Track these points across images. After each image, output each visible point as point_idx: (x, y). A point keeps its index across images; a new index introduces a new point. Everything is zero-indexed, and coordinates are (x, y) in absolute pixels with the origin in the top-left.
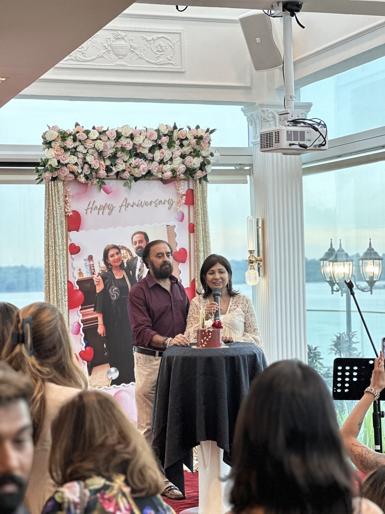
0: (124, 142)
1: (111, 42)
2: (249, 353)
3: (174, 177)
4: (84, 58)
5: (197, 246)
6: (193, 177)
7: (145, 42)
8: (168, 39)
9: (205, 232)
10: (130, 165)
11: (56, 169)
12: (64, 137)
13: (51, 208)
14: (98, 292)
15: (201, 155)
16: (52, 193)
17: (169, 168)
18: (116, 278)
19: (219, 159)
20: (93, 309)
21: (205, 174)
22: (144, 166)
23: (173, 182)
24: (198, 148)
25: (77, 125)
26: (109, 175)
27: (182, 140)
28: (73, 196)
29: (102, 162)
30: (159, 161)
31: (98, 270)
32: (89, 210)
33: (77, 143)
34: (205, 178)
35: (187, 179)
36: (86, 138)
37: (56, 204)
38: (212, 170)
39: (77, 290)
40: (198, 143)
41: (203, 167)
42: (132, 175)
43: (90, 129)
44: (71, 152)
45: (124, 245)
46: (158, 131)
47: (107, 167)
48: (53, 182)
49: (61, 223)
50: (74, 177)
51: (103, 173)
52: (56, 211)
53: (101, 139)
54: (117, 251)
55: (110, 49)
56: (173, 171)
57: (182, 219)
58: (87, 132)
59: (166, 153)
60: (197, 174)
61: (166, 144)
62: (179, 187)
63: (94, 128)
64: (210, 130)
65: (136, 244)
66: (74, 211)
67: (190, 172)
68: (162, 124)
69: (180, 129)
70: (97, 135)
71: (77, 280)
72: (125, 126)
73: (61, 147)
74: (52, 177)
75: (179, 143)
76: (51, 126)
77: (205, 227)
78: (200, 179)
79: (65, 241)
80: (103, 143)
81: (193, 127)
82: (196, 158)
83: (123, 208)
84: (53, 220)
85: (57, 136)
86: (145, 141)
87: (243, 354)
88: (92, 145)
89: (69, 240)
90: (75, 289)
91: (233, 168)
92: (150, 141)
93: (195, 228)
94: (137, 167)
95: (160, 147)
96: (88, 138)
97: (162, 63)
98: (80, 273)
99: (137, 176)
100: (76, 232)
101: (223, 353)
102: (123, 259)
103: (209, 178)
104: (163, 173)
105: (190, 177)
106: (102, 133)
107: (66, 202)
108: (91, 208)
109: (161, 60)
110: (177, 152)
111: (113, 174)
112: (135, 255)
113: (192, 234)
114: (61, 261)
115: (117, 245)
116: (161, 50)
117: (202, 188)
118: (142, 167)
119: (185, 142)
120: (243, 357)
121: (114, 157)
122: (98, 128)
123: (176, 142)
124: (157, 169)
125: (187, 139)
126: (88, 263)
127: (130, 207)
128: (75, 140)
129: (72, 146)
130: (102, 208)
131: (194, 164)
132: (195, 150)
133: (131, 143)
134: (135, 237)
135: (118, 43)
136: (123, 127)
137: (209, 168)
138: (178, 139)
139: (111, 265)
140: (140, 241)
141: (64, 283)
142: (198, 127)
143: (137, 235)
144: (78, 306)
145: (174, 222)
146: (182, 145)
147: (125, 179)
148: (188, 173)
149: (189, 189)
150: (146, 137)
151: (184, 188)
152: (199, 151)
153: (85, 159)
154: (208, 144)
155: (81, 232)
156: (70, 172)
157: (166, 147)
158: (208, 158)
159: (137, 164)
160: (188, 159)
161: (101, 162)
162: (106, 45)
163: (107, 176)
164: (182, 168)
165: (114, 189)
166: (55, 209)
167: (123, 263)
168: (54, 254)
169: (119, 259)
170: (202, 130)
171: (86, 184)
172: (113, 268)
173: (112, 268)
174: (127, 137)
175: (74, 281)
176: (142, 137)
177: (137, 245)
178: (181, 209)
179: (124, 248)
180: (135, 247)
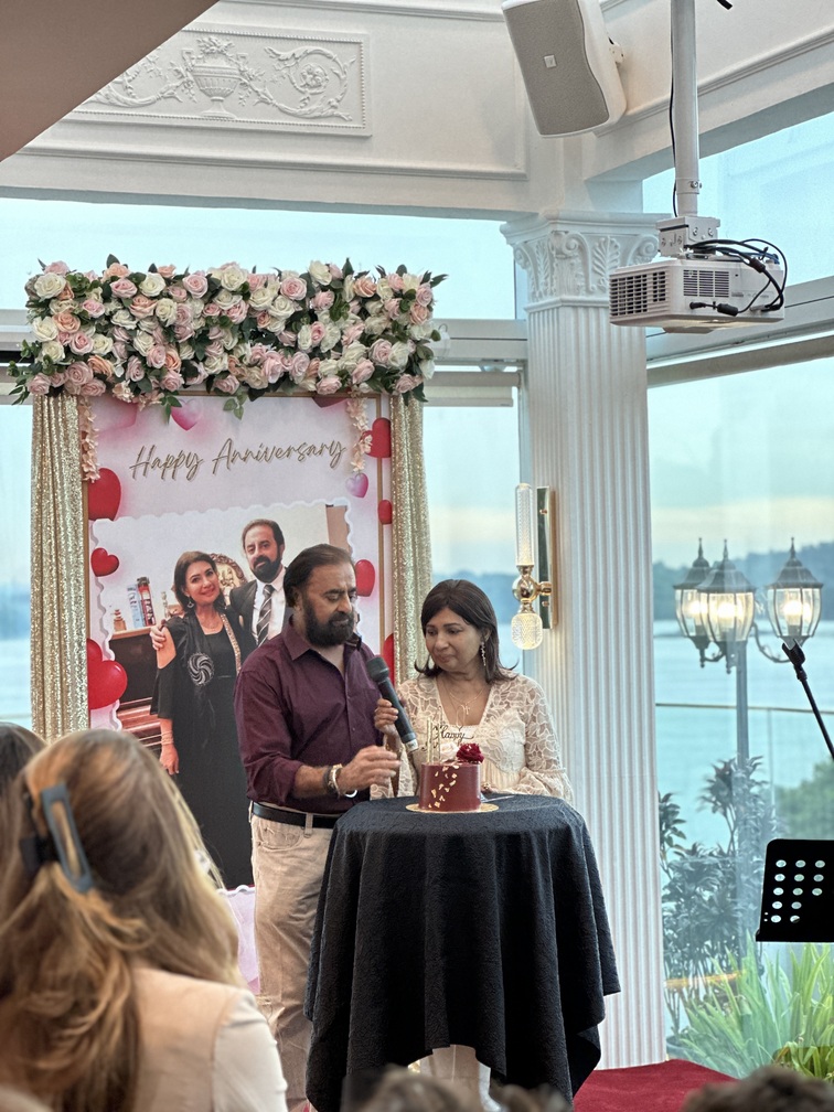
0: (225, 303)
1: (194, 62)
2: (553, 825)
3: (346, 391)
4: (129, 99)
5: (400, 555)
6: (390, 391)
7: (275, 63)
8: (330, 58)
9: (419, 522)
10: (241, 359)
11: (61, 368)
12: (82, 290)
13: (48, 461)
14: (160, 666)
15: (410, 337)
16: (50, 427)
17: (334, 367)
18: (206, 633)
19: (449, 346)
20: (149, 708)
21: (418, 381)
22: (274, 362)
23: (342, 403)
24: (402, 319)
25: (112, 260)
26: (189, 383)
27: (366, 300)
28: (102, 434)
29: (174, 353)
30: (310, 351)
31: (160, 615)
32: (141, 469)
33: (113, 306)
34: (418, 392)
35: (376, 396)
36: (135, 292)
37: (59, 453)
38: (436, 373)
39: (109, 662)
40: (403, 309)
41: (414, 365)
42: (244, 384)
43: (144, 270)
44: (98, 326)
45: (224, 554)
46: (307, 277)
47: (185, 363)
48: (52, 399)
49: (73, 499)
50: (104, 387)
51: (174, 378)
52: (61, 469)
53: (170, 297)
54: (208, 567)
55: (191, 78)
56: (344, 375)
57: (363, 492)
58: (137, 279)
59: (328, 332)
60: (401, 383)
61: (326, 310)
62: (356, 413)
63: (153, 269)
64: (432, 276)
65: (253, 551)
66: (102, 471)
67: (383, 378)
68: (318, 263)
69: (361, 275)
70: (161, 285)
71: (109, 638)
72: (228, 265)
73: (73, 314)
74: (51, 387)
75: (358, 309)
76: (48, 263)
77: (418, 511)
78: (406, 396)
79: (81, 544)
80: (175, 305)
81: (391, 270)
82: (398, 344)
83: (223, 462)
84: (54, 492)
85: (63, 286)
86: (276, 302)
87: (539, 827)
88: (148, 311)
89: (91, 541)
90: (105, 658)
91: (477, 369)
92: (289, 303)
93: (394, 512)
94: (258, 364)
95: (313, 317)
96: (139, 292)
97: (317, 114)
98: (119, 622)
99: (257, 386)
100: (108, 520)
101: (490, 826)
102: (222, 587)
103: (425, 391)
104: (318, 379)
105: (383, 390)
106: (173, 281)
107: (84, 449)
108: (146, 464)
109: (314, 107)
110: (353, 328)
111: (198, 380)
112: (250, 576)
113: (386, 527)
114: (72, 591)
115: (209, 552)
116: (314, 84)
117: (412, 416)
118: (269, 364)
119: (372, 306)
120: (540, 834)
121: (201, 340)
122: (162, 268)
123: (351, 305)
124: (304, 370)
125: (376, 297)
126: (138, 598)
127: (238, 460)
128: (107, 297)
129: (101, 313)
130: (172, 463)
131: (393, 359)
132: (396, 326)
133: (244, 307)
134: (250, 533)
135: (210, 63)
136: (223, 268)
137: (430, 369)
138: (356, 297)
139: (193, 602)
140: (264, 545)
141: (80, 645)
142: (402, 270)
143: (256, 530)
144: (113, 701)
145: (343, 498)
146: (364, 314)
147: (228, 394)
148: (379, 379)
149: (379, 419)
150: (279, 293)
151: (367, 416)
152: (405, 328)
153: (131, 343)
154: (427, 311)
155: (120, 520)
156: (96, 375)
157: (327, 317)
158: (426, 345)
159: (258, 357)
160: (380, 345)
161: (170, 353)
162: (182, 70)
163: (185, 386)
164: (365, 368)
165: (200, 417)
166: (57, 465)
167: (221, 597)
168: (54, 574)
169: (213, 587)
170: (414, 277)
171: (134, 405)
172: (199, 608)
173: (195, 607)
174: (234, 293)
175: (103, 641)
176: (270, 293)
177: (256, 552)
178: (360, 466)
179: (224, 559)
180: (251, 557)
